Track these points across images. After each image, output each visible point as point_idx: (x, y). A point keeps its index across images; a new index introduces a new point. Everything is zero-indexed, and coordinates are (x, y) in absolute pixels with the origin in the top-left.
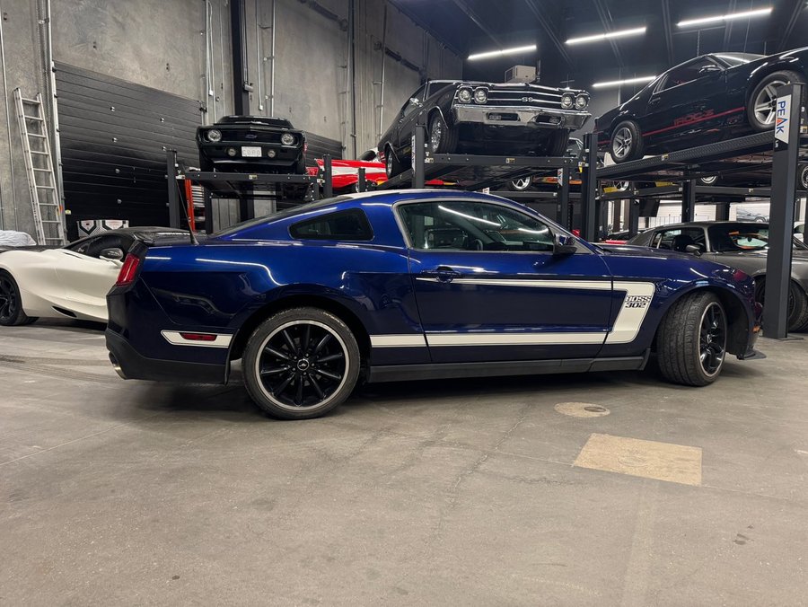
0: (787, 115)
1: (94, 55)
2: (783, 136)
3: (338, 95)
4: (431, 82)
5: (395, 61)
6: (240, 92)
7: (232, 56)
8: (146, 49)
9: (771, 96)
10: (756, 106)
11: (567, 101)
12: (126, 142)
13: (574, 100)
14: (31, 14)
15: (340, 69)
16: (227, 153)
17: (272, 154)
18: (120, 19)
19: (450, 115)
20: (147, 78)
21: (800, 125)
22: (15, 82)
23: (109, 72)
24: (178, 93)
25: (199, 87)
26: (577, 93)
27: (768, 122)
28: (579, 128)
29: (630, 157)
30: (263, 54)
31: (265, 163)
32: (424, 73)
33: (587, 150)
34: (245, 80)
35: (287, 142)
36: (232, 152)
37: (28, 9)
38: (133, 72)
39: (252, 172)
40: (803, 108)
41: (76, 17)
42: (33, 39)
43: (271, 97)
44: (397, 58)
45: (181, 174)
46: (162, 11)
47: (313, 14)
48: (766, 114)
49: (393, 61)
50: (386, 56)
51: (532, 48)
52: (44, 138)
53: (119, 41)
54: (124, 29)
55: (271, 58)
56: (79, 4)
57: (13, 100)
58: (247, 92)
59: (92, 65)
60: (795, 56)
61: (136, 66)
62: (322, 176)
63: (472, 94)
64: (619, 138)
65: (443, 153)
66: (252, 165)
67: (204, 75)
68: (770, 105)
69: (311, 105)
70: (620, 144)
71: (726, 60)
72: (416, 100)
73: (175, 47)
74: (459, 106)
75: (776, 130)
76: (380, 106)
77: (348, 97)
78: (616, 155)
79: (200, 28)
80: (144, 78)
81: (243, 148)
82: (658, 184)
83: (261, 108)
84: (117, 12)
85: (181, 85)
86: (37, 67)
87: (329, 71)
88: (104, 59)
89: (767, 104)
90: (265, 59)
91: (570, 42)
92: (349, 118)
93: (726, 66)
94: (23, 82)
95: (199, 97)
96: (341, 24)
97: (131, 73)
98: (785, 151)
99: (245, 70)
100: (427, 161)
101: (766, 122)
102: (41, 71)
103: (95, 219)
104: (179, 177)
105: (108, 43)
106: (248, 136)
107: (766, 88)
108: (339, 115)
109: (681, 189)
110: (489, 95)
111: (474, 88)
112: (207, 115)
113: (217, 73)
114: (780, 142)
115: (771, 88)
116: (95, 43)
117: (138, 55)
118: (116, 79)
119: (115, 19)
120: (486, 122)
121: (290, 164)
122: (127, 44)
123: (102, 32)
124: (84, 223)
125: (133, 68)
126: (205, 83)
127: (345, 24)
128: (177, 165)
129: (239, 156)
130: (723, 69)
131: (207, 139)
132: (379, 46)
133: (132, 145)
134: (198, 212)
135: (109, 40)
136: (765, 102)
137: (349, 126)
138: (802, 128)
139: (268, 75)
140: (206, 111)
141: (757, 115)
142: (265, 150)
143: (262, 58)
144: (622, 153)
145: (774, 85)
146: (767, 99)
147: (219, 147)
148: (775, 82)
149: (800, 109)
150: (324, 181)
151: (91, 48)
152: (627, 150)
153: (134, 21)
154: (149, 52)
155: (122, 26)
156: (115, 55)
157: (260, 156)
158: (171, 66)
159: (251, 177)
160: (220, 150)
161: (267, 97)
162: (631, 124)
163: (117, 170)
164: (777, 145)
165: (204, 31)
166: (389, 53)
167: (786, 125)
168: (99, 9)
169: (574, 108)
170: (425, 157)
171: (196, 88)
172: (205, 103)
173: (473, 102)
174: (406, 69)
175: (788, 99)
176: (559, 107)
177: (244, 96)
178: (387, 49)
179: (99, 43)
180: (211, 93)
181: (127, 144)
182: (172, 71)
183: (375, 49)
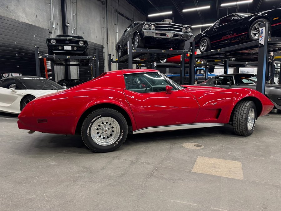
0: (264, 35)
1: (7, 11)
2: (262, 42)
3: (102, 28)
4: (135, 22)
5: (122, 16)
6: (64, 27)
7: (61, 13)
8: (28, 9)
9: (257, 28)
10: (252, 32)
11: (184, 30)
12: (20, 44)
13: (187, 29)
15: (102, 19)
16: (58, 48)
17: (75, 49)
19: (142, 34)
20: (28, 20)
21: (268, 38)
23: (13, 17)
24: (41, 26)
25: (49, 24)
26: (188, 27)
27: (256, 37)
28: (188, 39)
29: (206, 50)
30: (73, 12)
31: (73, 52)
32: (133, 21)
33: (191, 48)
34: (67, 22)
35: (81, 44)
36: (60, 48)
38: (23, 17)
39: (68, 55)
40: (269, 32)
43: (76, 28)
44: (123, 15)
45: (40, 56)
48: (255, 34)
49: (121, 17)
50: (118, 14)
51: (171, 13)
53: (17, 6)
55: (76, 14)
58: (67, 26)
59: (6, 15)
60: (265, 13)
61: (24, 16)
62: (94, 57)
63: (150, 26)
64: (202, 44)
65: (139, 48)
66: (68, 52)
67: (50, 20)
68: (257, 31)
69: (91, 32)
70: (203, 46)
71: (241, 15)
72: (129, 29)
73: (39, 9)
74: (145, 30)
75: (260, 40)
76: (117, 33)
77: (105, 29)
78: (201, 50)
79: (48, 2)
80: (27, 20)
81: (64, 46)
82: (216, 61)
83: (73, 32)
85: (42, 23)
87: (98, 20)
88: (11, 12)
89: (256, 31)
90: (74, 14)
91: (184, 11)
92: (105, 37)
93: (241, 17)
95: (49, 28)
96: (102, 2)
97: (22, 18)
98: (263, 48)
99: (66, 18)
100: (133, 51)
101: (255, 38)
103: (8, 73)
104: (40, 57)
105: (12, 7)
106: (66, 42)
107: (255, 25)
108: (102, 35)
109: (223, 62)
110: (156, 27)
111: (150, 24)
112: (52, 35)
113: (56, 19)
114: (261, 44)
115: (257, 25)
116: (7, 6)
117: (24, 11)
118: (16, 20)
120: (155, 36)
121: (83, 52)
122: (20, 7)
123: (10, 2)
124: (4, 75)
125: (23, 16)
126: (51, 23)
127: (104, 2)
128: (39, 53)
129: (63, 49)
130: (240, 18)
131: (51, 43)
132: (116, 11)
133: (22, 45)
134: (49, 71)
135: (13, 5)
136: (255, 30)
137: (105, 40)
138: (269, 39)
139: (75, 20)
140: (51, 33)
141: (252, 35)
142: (73, 47)
143: (73, 14)
144: (204, 49)
145: (258, 24)
146: (255, 29)
147: (55, 46)
148: (258, 23)
149: (268, 32)
150: (95, 59)
151: (6, 8)
152: (205, 48)
154: (29, 10)
156: (15, 11)
157: (71, 49)
158: (37, 16)
159: (67, 57)
160: (56, 47)
161: (75, 29)
162: (207, 38)
163: (17, 55)
164: (260, 46)
165: (51, 3)
166: (120, 14)
167: (263, 38)
169: (187, 32)
170: (133, 49)
171: (47, 25)
172: (51, 30)
173: (150, 29)
174: (126, 19)
175: (264, 28)
176: (181, 31)
177: (66, 28)
178: (119, 12)
179: (9, 6)
180: (53, 26)
181: (20, 45)
182: (38, 18)
183: (115, 12)
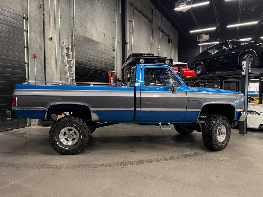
1: (85, 30)
3: (148, 45)
8: (99, 29)
14: (68, 16)
15: (149, 36)
18: (92, 18)
20: (99, 39)
22: (63, 40)
23: (89, 37)
24: (107, 44)
32: (170, 37)
34: (126, 40)
37: (67, 14)
38: (95, 36)
41: (80, 17)
42: (68, 25)
43: (132, 46)
44: (163, 32)
46: (103, 15)
47: (142, 17)
49: (162, 34)
50: (161, 32)
52: (71, 61)
53: (92, 26)
54: (93, 21)
55: (132, 32)
56: (81, 12)
57: (62, 47)
58: (126, 43)
59: (84, 34)
61: (96, 34)
67: (114, 38)
69: (141, 48)
73: (106, 28)
76: (159, 48)
77: (150, 46)
79: (113, 21)
83: (129, 49)
84: (92, 15)
85: (108, 42)
86: (69, 35)
87: (146, 36)
88: (87, 32)
90: (130, 32)
94: (65, 40)
95: (113, 45)
96: (149, 20)
97: (94, 37)
99: (126, 36)
102: (70, 36)
104: (129, 76)
105: (89, 27)
108: (148, 51)
112: (115, 53)
113: (117, 37)
117: (97, 30)
119: (91, 17)
122: (94, 26)
123: (87, 22)
135: (89, 25)
139: (131, 38)
140: (115, 50)
151: (84, 27)
153: (96, 19)
155: (93, 20)
156: (90, 31)
158: (105, 35)
161: (130, 45)
163: (90, 72)
168: (87, 14)
171: (112, 42)
172: (115, 48)
174: (165, 35)
177: (125, 45)
178: (161, 30)
179: (86, 26)
180: (116, 44)
182: (106, 36)
183: (158, 29)
